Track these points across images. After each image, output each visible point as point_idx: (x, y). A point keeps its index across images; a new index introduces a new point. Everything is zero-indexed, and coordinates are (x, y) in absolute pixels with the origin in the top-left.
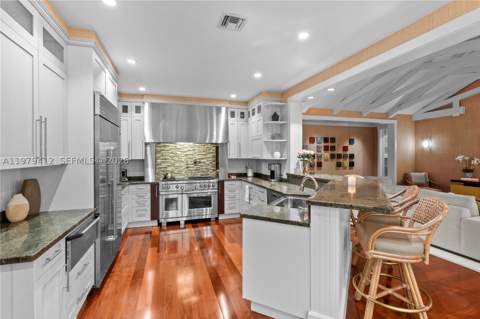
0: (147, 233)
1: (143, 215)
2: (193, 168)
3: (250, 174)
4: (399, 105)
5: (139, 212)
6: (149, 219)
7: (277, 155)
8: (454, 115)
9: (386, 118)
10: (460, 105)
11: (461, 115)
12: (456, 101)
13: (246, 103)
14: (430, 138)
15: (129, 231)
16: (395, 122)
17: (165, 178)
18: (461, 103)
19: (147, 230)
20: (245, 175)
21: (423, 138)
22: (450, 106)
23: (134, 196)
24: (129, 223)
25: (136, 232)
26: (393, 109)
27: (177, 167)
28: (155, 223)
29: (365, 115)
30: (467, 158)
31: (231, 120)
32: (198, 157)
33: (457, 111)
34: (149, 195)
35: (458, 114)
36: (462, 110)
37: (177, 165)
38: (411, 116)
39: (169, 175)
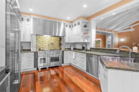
0: (32, 73)
1: (31, 66)
2: (51, 46)
3: (72, 48)
4: (116, 28)
5: (28, 65)
6: (33, 67)
7: (86, 41)
8: (131, 31)
9: (111, 32)
10: (133, 28)
11: (133, 31)
12: (132, 27)
13: (72, 22)
14: (123, 38)
15: (24, 73)
16: (114, 33)
17: (40, 50)
18: (133, 27)
19: (32, 72)
20: (70, 49)
21: (121, 38)
22: (130, 28)
23: (26, 58)
24: (24, 70)
25: (27, 73)
26: (114, 29)
27: (44, 46)
28: (36, 69)
29: (106, 30)
30: (136, 44)
31: (66, 28)
32: (52, 42)
33: (132, 30)
34: (33, 57)
35: (132, 31)
36: (134, 30)
37: (44, 45)
38: (117, 31)
39: (41, 49)
